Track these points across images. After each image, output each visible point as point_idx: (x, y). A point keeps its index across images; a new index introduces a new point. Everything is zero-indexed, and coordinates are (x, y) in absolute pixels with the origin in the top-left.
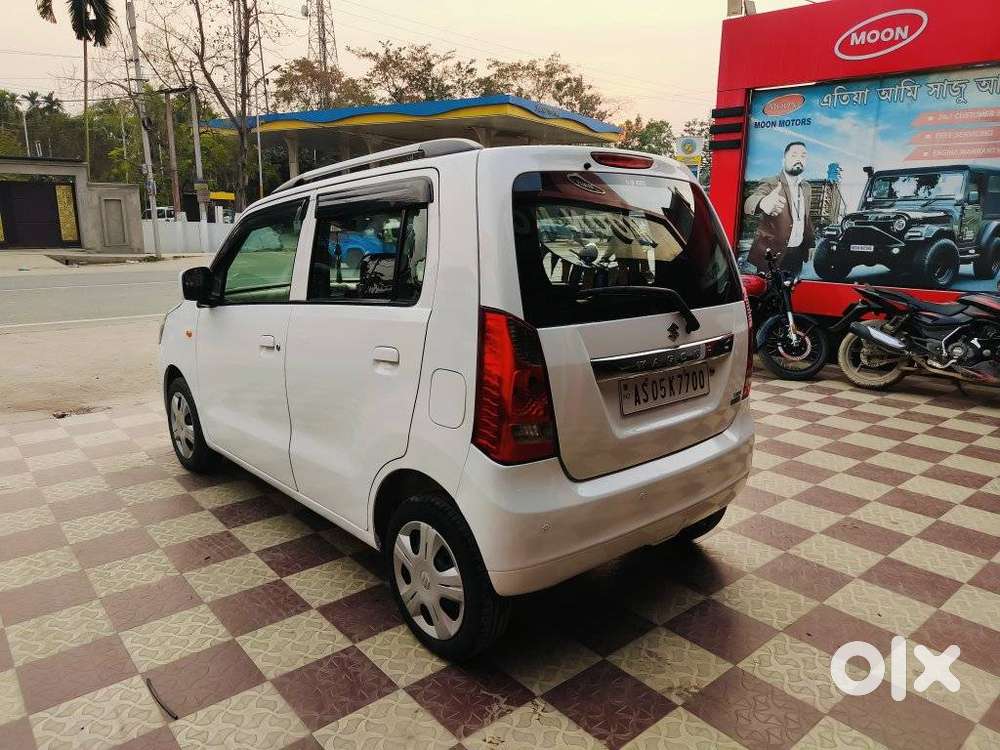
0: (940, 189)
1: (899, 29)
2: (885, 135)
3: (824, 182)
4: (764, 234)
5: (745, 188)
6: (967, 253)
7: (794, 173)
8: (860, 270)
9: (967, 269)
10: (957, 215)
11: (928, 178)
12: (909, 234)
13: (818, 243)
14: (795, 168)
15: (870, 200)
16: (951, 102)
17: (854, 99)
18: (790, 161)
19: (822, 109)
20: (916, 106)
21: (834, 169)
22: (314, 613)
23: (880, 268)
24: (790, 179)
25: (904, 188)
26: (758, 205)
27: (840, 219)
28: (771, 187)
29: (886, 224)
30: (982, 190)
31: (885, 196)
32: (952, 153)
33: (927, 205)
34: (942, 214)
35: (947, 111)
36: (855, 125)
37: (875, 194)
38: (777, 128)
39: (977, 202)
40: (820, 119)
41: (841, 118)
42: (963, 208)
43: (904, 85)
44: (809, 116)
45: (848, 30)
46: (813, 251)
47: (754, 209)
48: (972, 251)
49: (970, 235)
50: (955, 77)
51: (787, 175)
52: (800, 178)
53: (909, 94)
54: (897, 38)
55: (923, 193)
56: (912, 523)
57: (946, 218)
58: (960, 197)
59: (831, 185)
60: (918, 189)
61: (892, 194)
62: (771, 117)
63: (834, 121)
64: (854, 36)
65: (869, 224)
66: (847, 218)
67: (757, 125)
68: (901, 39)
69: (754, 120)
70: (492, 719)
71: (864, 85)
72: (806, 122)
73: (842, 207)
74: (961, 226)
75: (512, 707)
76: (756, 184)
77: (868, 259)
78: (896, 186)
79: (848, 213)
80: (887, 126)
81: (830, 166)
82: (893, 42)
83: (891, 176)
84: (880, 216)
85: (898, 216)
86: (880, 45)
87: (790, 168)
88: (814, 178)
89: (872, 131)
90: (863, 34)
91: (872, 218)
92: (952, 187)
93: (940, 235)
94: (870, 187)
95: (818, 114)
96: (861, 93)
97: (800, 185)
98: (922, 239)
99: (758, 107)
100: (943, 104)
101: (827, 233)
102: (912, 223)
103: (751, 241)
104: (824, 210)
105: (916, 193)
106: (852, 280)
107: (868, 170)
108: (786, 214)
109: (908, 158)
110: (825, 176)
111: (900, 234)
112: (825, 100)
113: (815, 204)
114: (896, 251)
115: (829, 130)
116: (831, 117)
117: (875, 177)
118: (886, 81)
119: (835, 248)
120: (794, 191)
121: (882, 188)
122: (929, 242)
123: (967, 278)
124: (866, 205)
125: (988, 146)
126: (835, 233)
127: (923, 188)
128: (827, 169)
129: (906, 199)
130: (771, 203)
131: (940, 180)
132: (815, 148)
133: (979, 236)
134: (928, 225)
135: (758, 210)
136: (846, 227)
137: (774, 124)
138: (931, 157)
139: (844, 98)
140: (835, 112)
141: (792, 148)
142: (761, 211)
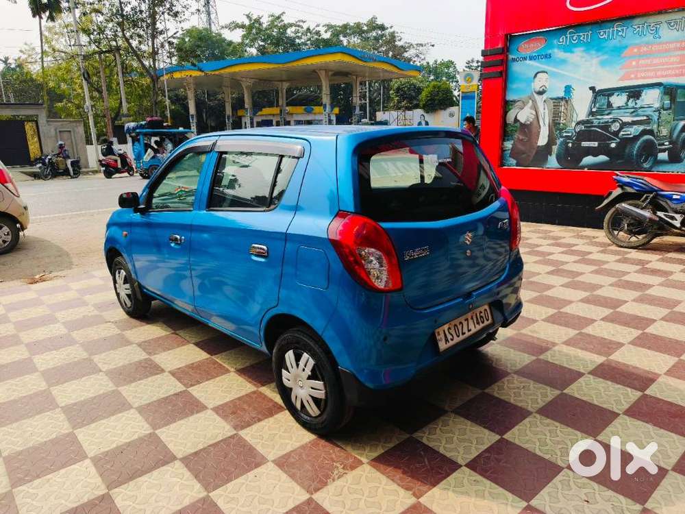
0: (643, 100)
2: (603, 64)
3: (562, 99)
4: (521, 137)
5: (506, 105)
6: (663, 144)
7: (541, 93)
8: (588, 160)
9: (663, 156)
10: (655, 117)
11: (635, 93)
12: (622, 133)
13: (559, 141)
14: (541, 90)
15: (594, 110)
16: (649, 38)
17: (581, 38)
18: (537, 85)
19: (559, 47)
20: (625, 42)
21: (568, 89)
22: (209, 412)
23: (602, 158)
24: (537, 97)
25: (618, 100)
26: (516, 116)
27: (574, 124)
28: (525, 104)
29: (606, 127)
30: (673, 99)
31: (605, 107)
32: (652, 74)
33: (635, 111)
34: (645, 118)
35: (647, 44)
36: (582, 57)
37: (597, 105)
38: (528, 62)
39: (670, 108)
40: (558, 54)
41: (572, 52)
42: (660, 113)
43: (617, 28)
44: (550, 51)
46: (555, 148)
47: (513, 119)
48: (667, 143)
49: (665, 132)
50: (652, 20)
51: (535, 95)
52: (545, 96)
53: (620, 34)
55: (631, 104)
56: (625, 334)
57: (648, 121)
58: (657, 105)
59: (567, 102)
60: (628, 101)
61: (610, 105)
62: (523, 54)
63: (568, 55)
65: (595, 126)
66: (578, 123)
67: (514, 60)
69: (511, 57)
70: (334, 480)
71: (588, 28)
72: (548, 56)
73: (575, 115)
74: (659, 126)
75: (347, 471)
76: (514, 102)
77: (594, 152)
78: (613, 99)
79: (579, 120)
80: (606, 57)
81: (566, 87)
83: (608, 93)
84: (601, 121)
85: (614, 121)
87: (537, 90)
88: (555, 96)
89: (595, 61)
91: (596, 122)
92: (651, 98)
93: (644, 132)
94: (594, 101)
95: (556, 50)
96: (585, 35)
97: (545, 101)
98: (632, 136)
99: (513, 47)
100: (645, 39)
101: (565, 134)
102: (624, 125)
103: (512, 142)
104: (562, 119)
105: (627, 104)
106: (583, 167)
107: (592, 89)
108: (535, 123)
109: (622, 79)
110: (562, 94)
111: (616, 134)
112: (561, 40)
113: (556, 115)
114: (613, 145)
115: (564, 61)
116: (565, 52)
117: (597, 94)
118: (603, 25)
119: (570, 145)
120: (541, 105)
121: (602, 101)
122: (636, 138)
123: (663, 162)
124: (591, 113)
125: (677, 68)
126: (570, 134)
127: (632, 100)
128: (564, 89)
129: (619, 108)
130: (524, 115)
131: (643, 94)
132: (554, 75)
133: (671, 133)
134: (635, 127)
135: (516, 120)
136: (578, 130)
137: (525, 59)
138: (636, 78)
139: (574, 38)
140: (568, 49)
141: (538, 75)
142: (519, 121)
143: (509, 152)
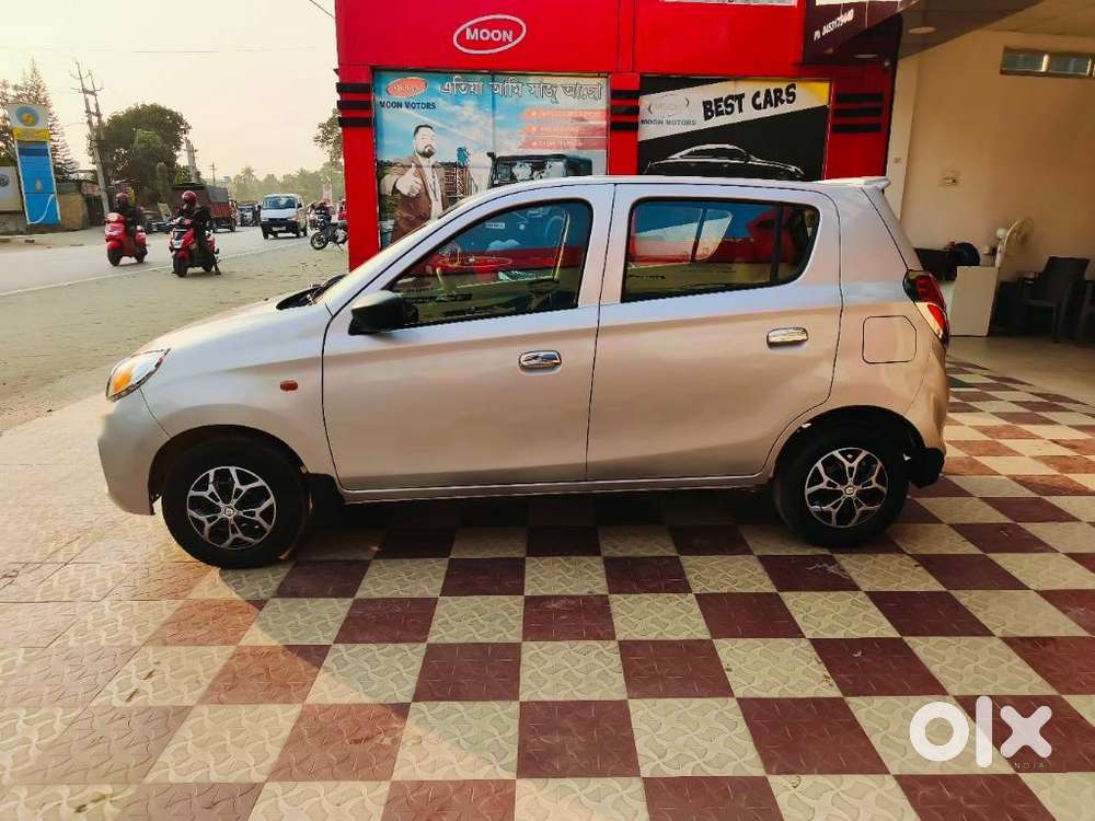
0: (549, 174)
1: (505, 33)
2: (501, 125)
3: (455, 165)
4: (405, 215)
5: (380, 168)
7: (427, 155)
11: (538, 164)
14: (426, 150)
15: (496, 183)
16: (547, 101)
17: (471, 89)
18: (423, 141)
19: (444, 96)
20: (522, 101)
21: (461, 150)
24: (423, 161)
25: (523, 173)
26: (394, 187)
28: (406, 167)
31: (509, 180)
32: (553, 144)
35: (546, 108)
36: (475, 113)
37: (500, 177)
38: (404, 109)
40: (444, 105)
41: (461, 106)
43: (511, 83)
44: (432, 100)
45: (461, 25)
47: (391, 190)
51: (420, 158)
52: (432, 160)
53: (515, 90)
54: (504, 40)
55: (537, 178)
59: (461, 168)
60: (534, 174)
61: (514, 178)
62: (397, 99)
63: (456, 108)
64: (468, 31)
67: (382, 105)
68: (507, 42)
69: (377, 99)
71: (479, 77)
72: (431, 106)
73: (474, 189)
76: (390, 165)
77: (502, 236)
78: (516, 170)
80: (502, 118)
81: (458, 150)
82: (501, 43)
83: (511, 161)
86: (491, 44)
87: (421, 149)
88: (445, 161)
89: (490, 120)
90: (476, 31)
92: (556, 172)
94: (495, 169)
95: (440, 100)
96: (477, 83)
97: (433, 167)
99: (380, 86)
100: (542, 101)
104: (458, 192)
105: (532, 177)
107: (491, 155)
108: (423, 195)
109: (522, 146)
110: (454, 159)
112: (446, 87)
115: (453, 116)
116: (452, 103)
117: (498, 161)
118: (496, 76)
120: (428, 172)
121: (505, 171)
124: (493, 187)
127: (536, 172)
128: (457, 152)
129: (524, 181)
130: (407, 184)
131: (548, 166)
132: (443, 132)
135: (395, 191)
137: (399, 105)
138: (540, 148)
139: (463, 87)
140: (457, 100)
141: (421, 130)
142: (398, 191)
143: (390, 235)
